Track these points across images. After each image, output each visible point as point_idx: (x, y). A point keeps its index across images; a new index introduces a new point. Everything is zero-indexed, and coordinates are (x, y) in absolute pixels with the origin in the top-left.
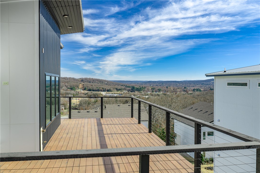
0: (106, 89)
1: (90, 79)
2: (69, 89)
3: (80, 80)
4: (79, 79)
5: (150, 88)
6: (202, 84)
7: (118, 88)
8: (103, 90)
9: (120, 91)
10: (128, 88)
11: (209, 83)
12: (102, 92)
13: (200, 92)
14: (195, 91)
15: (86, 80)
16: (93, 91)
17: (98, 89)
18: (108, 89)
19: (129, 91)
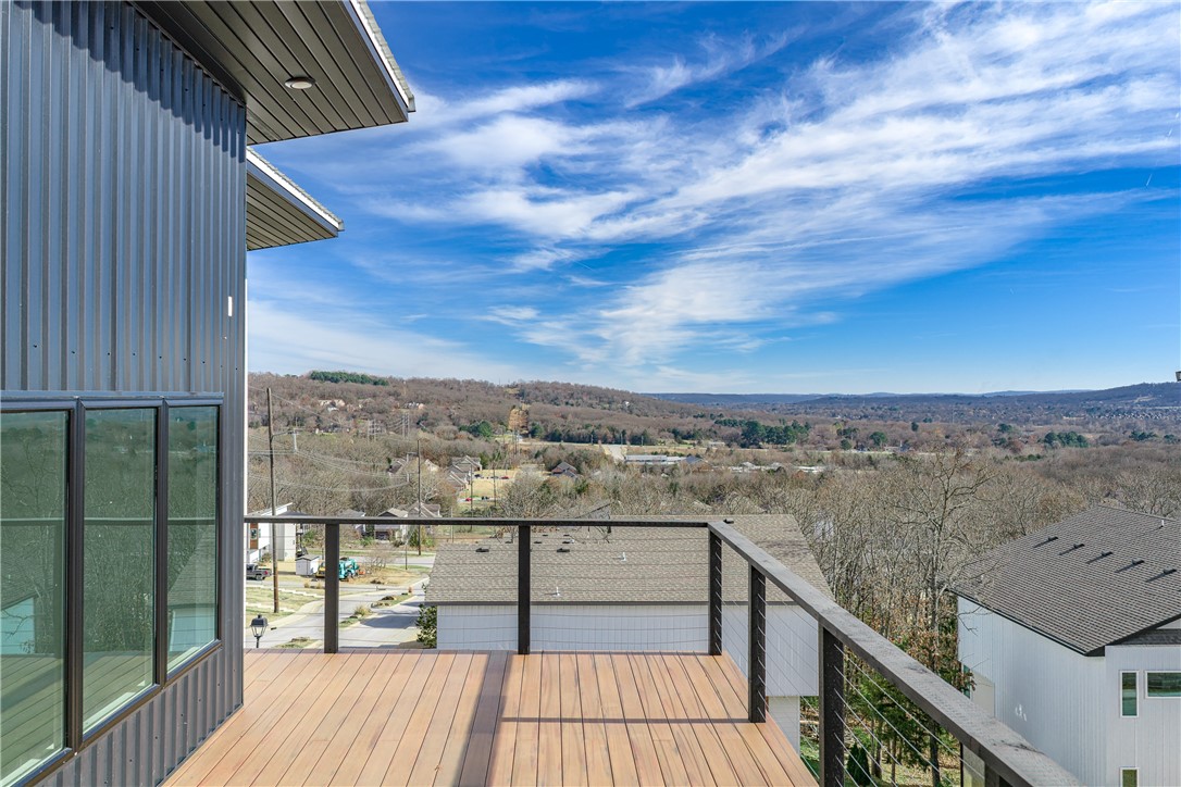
0: (628, 433)
1: (555, 386)
2: (463, 433)
3: (511, 391)
4: (508, 386)
5: (833, 430)
6: (1090, 411)
7: (683, 429)
8: (614, 437)
9: (688, 442)
10: (728, 431)
11: (1127, 408)
12: (610, 446)
13: (1079, 449)
14: (1057, 442)
16: (570, 439)
17: (593, 432)
18: (638, 431)
19: (730, 440)
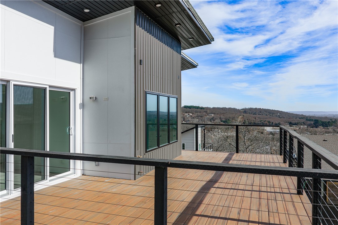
0: (274, 123)
3: (242, 111)
8: (269, 124)
10: (309, 122)
15: (250, 111)
